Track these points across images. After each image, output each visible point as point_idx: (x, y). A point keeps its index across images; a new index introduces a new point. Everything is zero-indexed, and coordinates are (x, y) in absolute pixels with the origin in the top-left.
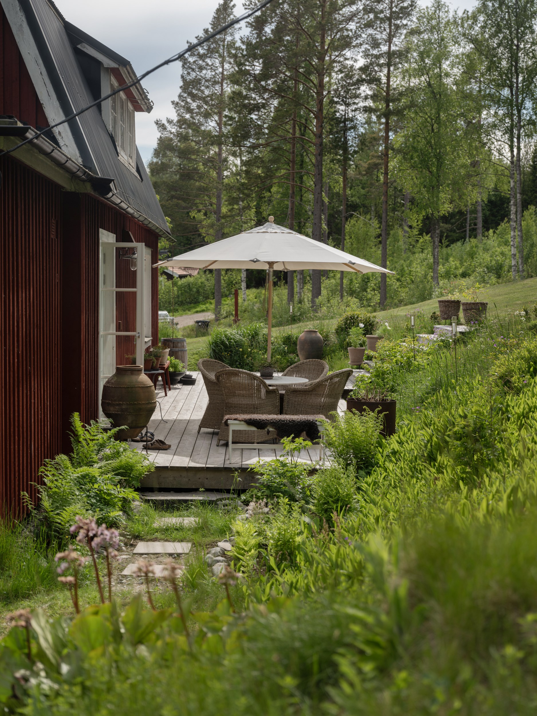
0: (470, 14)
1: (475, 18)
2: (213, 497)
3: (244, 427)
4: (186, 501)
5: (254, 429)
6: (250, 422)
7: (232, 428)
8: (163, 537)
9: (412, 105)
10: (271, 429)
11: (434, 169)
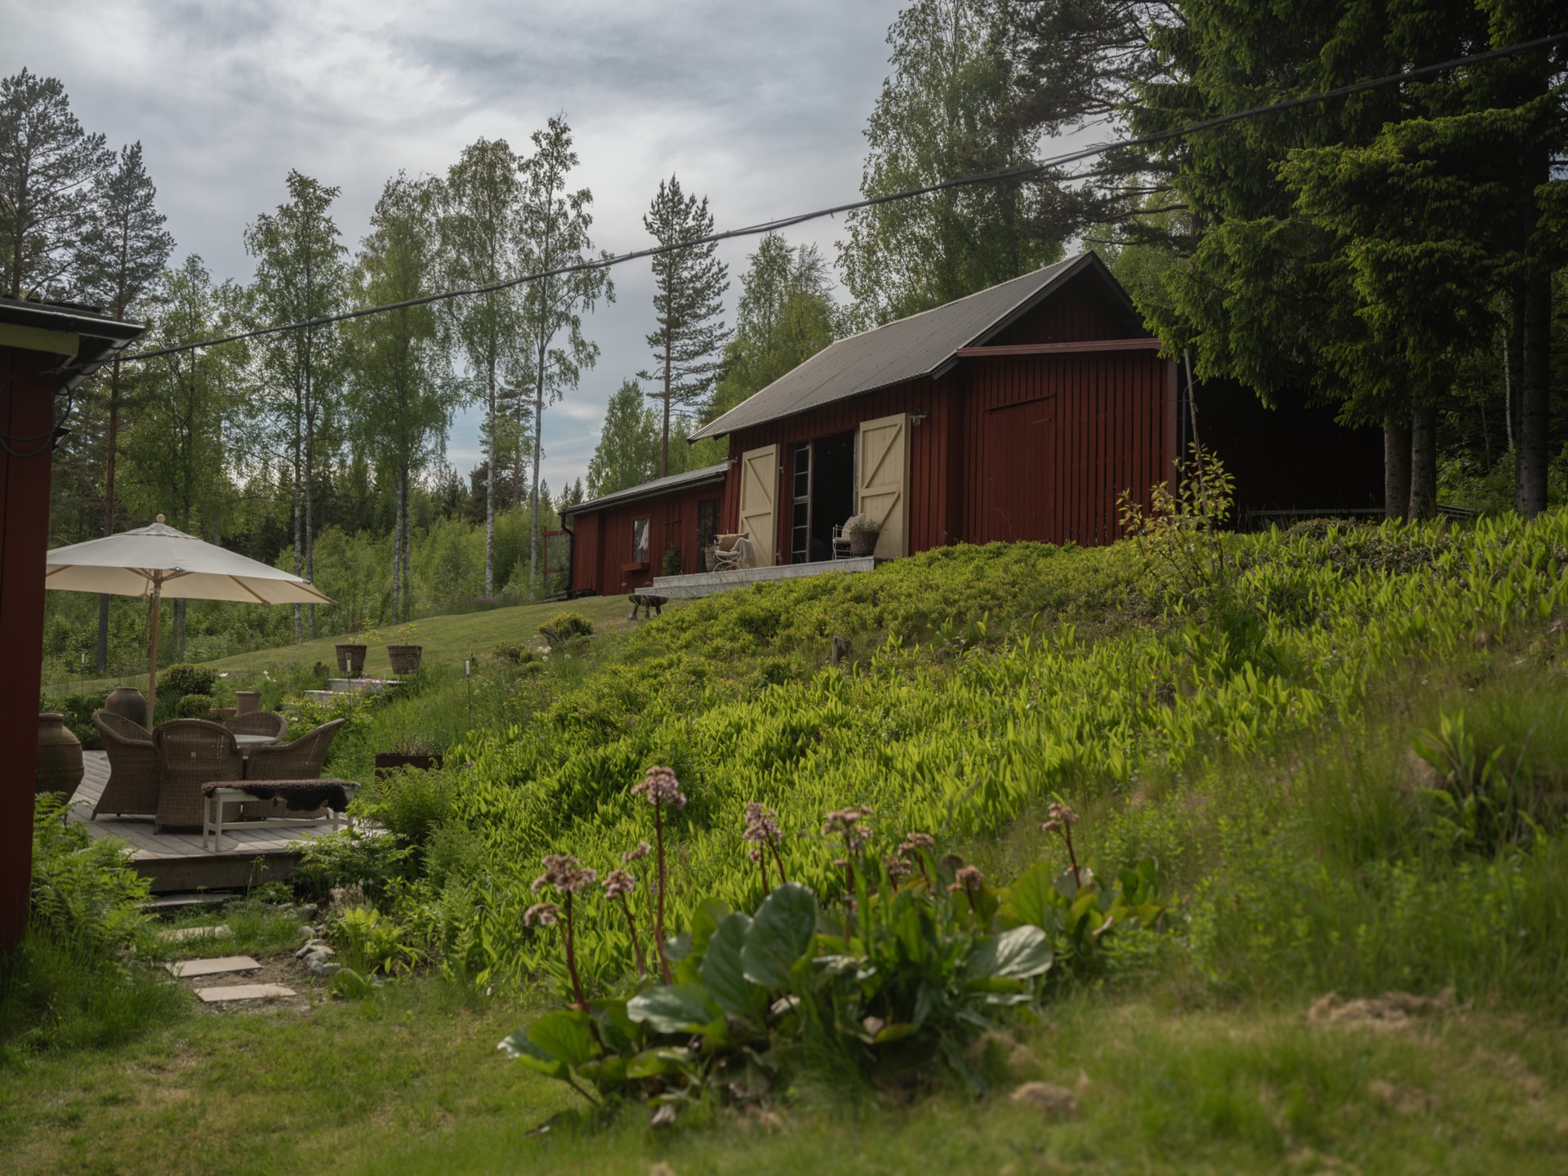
0: (245, 291)
1: (251, 298)
2: (219, 899)
3: (241, 797)
4: (179, 907)
5: (254, 799)
6: (249, 790)
7: (223, 799)
8: (193, 953)
9: (152, 396)
10: (279, 799)
11: (180, 485)
